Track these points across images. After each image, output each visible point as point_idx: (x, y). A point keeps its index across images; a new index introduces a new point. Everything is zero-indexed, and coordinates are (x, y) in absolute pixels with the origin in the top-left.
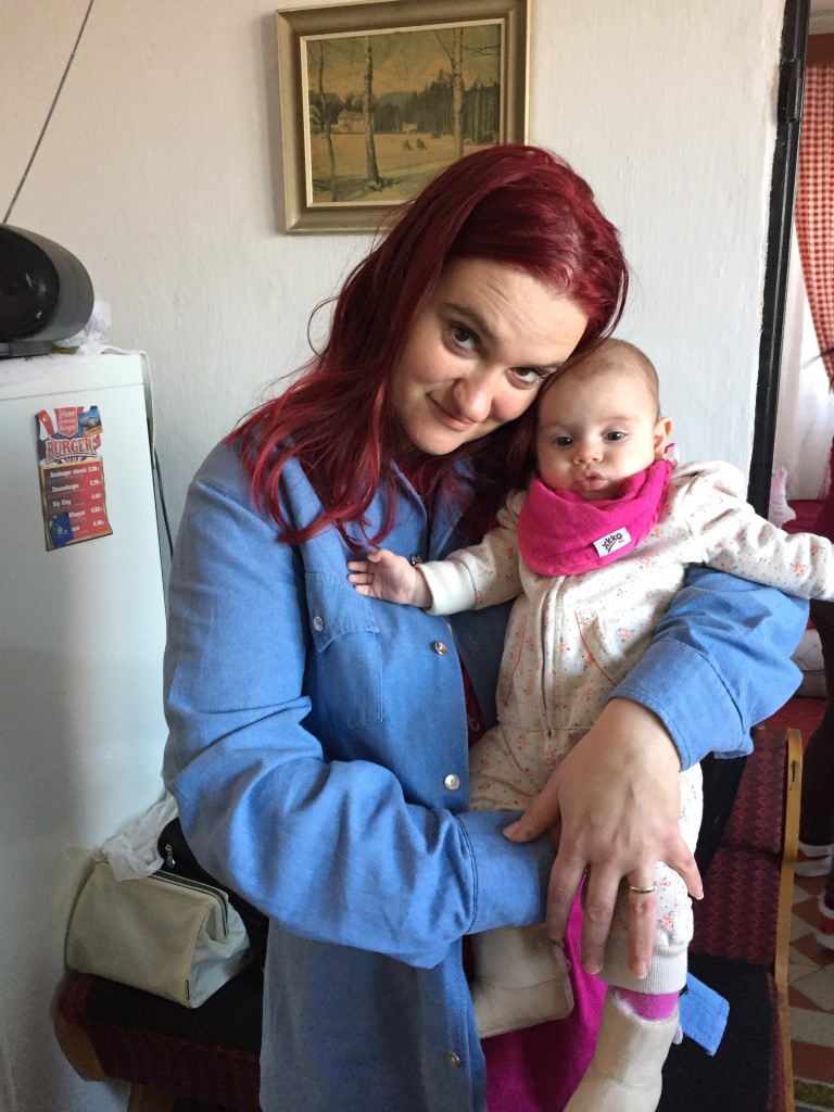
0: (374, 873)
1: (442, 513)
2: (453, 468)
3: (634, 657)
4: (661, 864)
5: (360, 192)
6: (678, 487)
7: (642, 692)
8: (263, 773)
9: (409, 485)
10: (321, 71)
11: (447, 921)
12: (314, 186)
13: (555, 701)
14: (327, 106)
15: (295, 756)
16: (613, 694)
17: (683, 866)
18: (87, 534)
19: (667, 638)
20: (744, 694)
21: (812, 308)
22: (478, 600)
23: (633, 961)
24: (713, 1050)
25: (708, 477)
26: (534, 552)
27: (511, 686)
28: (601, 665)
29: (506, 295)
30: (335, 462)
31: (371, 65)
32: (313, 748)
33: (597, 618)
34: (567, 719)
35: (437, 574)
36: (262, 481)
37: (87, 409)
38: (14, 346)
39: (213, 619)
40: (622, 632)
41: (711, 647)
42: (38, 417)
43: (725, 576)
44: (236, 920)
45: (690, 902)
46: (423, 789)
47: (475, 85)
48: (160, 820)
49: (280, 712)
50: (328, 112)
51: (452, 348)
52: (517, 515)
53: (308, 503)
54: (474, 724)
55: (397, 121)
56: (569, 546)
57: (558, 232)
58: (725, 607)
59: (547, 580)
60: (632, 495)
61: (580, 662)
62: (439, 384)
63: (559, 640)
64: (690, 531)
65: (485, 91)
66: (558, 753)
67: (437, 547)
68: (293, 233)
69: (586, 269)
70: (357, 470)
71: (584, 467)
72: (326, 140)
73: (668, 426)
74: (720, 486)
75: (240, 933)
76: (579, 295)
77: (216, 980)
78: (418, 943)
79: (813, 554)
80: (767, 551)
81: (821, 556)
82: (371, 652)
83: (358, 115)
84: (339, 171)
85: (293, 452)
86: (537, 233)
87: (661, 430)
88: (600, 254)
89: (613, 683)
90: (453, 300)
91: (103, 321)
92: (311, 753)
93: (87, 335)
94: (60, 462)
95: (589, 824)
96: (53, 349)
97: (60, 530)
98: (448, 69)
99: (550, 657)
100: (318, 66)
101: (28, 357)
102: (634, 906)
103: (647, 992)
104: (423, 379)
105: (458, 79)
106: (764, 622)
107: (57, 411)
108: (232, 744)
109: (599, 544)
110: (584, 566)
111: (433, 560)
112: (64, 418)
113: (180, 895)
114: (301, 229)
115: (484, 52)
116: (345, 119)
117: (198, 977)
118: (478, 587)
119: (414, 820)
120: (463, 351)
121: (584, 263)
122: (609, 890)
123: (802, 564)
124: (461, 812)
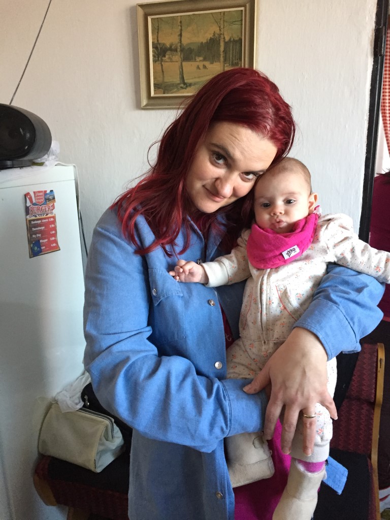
0: (183, 408)
1: (212, 240)
2: (216, 219)
3: (305, 307)
4: (319, 404)
5: (176, 89)
6: (321, 226)
7: (309, 324)
8: (130, 362)
9: (196, 227)
10: (158, 32)
11: (217, 431)
12: (155, 87)
13: (267, 328)
14: (161, 48)
15: (145, 354)
16: (295, 325)
17: (328, 405)
18: (48, 250)
19: (320, 298)
20: (356, 324)
22: (229, 280)
23: (305, 448)
24: (340, 492)
25: (335, 221)
26: (254, 258)
27: (246, 320)
28: (289, 311)
29: (239, 139)
30: (160, 217)
31: (181, 30)
32: (153, 351)
33: (286, 288)
34: (273, 336)
35: (211, 268)
36: (127, 226)
37: (48, 192)
38: (15, 162)
40: (298, 295)
41: (341, 302)
42: (26, 196)
43: (345, 268)
44: (117, 432)
45: (331, 421)
46: (205, 369)
47: (230, 39)
48: (82, 384)
49: (138, 334)
50: (161, 52)
51: (214, 164)
52: (246, 241)
53: (149, 236)
54: (229, 338)
55: (193, 56)
56: (271, 255)
57: (263, 108)
58: (346, 283)
59: (262, 271)
60: (299, 230)
61: (279, 310)
62: (209, 181)
63: (268, 299)
64: (328, 247)
65: (235, 42)
66: (269, 351)
67: (210, 255)
68: (144, 108)
69: (276, 126)
70: (171, 221)
71: (276, 217)
72: (160, 65)
73: (316, 197)
74: (341, 225)
75: (120, 437)
76: (273, 138)
77: (108, 459)
78: (204, 440)
79: (386, 263)
80: (365, 258)
82: (179, 305)
83: (175, 53)
84: (166, 80)
85: (140, 212)
86: (253, 109)
87: (312, 199)
88: (283, 118)
89: (295, 320)
90: (215, 141)
91: (56, 151)
92: (152, 353)
93: (48, 157)
94: (36, 217)
95: (285, 386)
96: (33, 163)
97: (36, 248)
98: (218, 31)
99: (264, 307)
100: (156, 30)
101: (21, 167)
102: (306, 424)
103: (311, 462)
104: (202, 178)
105: (222, 36)
106: (365, 290)
107: (34, 193)
108: (115, 349)
109: (285, 254)
110: (278, 264)
111: (208, 261)
112: (38, 196)
113: (92, 420)
114: (148, 107)
115: (234, 23)
116: (169, 55)
117: (100, 458)
118: (230, 274)
119: (201, 384)
120: (219, 166)
121: (275, 123)
122: (294, 417)
123: (380, 267)
124: (223, 379)
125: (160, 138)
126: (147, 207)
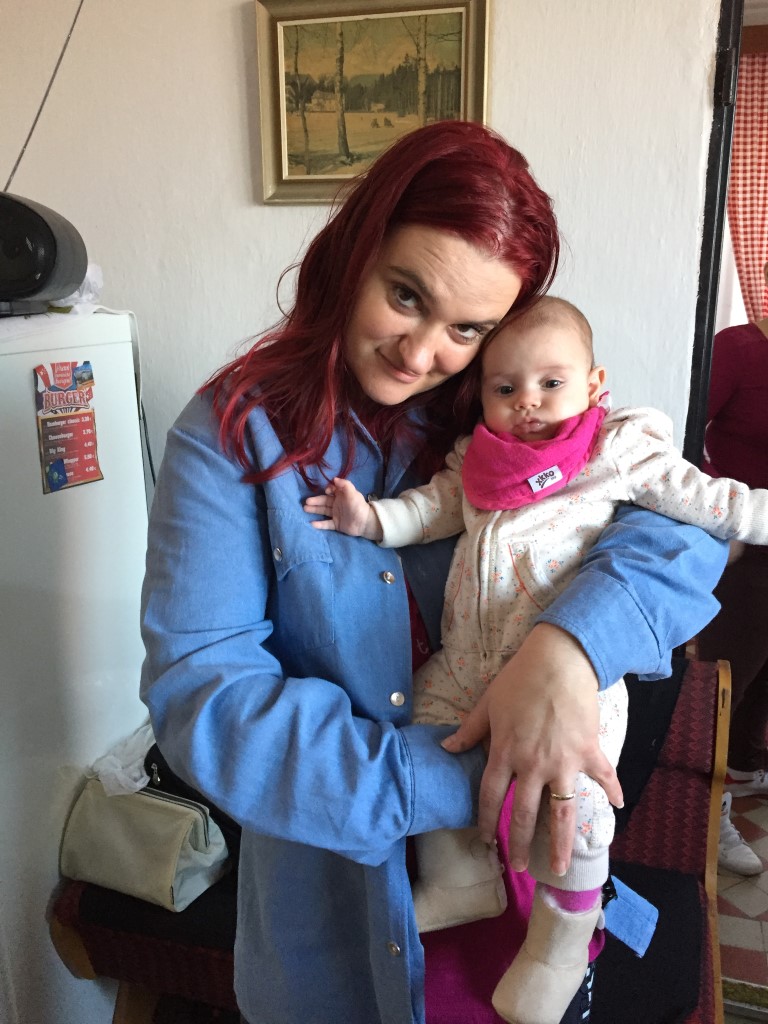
0: (320, 778)
1: (395, 457)
3: (562, 586)
4: (583, 775)
5: (331, 166)
6: (609, 430)
7: (564, 618)
8: (223, 687)
9: (365, 431)
10: (296, 54)
11: (386, 822)
12: (289, 160)
13: (489, 623)
14: (302, 85)
15: (254, 672)
16: (538, 620)
17: (602, 777)
18: (79, 479)
19: (591, 569)
20: (660, 621)
21: (741, 278)
22: (425, 531)
23: (554, 859)
24: (641, 952)
25: (636, 421)
26: (476, 489)
27: (453, 613)
28: (531, 592)
29: (441, 256)
30: (298, 412)
31: (342, 49)
32: (272, 667)
33: (529, 550)
34: (500, 642)
35: (388, 509)
36: (230, 426)
37: (80, 364)
38: (15, 305)
39: (184, 549)
40: (552, 563)
41: (632, 578)
42: (36, 371)
43: (650, 514)
44: (216, 833)
45: (611, 809)
46: (370, 703)
47: (438, 69)
48: (146, 742)
49: (241, 633)
50: (303, 92)
51: (397, 307)
52: (463, 457)
53: (270, 447)
54: (424, 647)
55: (366, 101)
56: (505, 482)
57: (489, 200)
58: (646, 540)
59: (485, 515)
60: (564, 435)
61: (512, 590)
62: (387, 340)
63: (493, 570)
64: (618, 471)
65: (446, 73)
66: (492, 672)
68: (270, 203)
69: (517, 234)
70: (316, 419)
71: (524, 413)
72: (301, 117)
73: (601, 375)
74: (647, 430)
75: (220, 844)
76: (511, 256)
77: (197, 886)
78: (359, 840)
79: (731, 499)
80: (690, 492)
81: (738, 501)
82: (324, 579)
83: (330, 95)
84: (312, 147)
86: (470, 200)
87: (595, 378)
88: (530, 219)
89: (541, 609)
90: (396, 262)
91: (95, 283)
92: (268, 671)
93: (81, 296)
94: (56, 413)
96: (51, 308)
97: (56, 475)
98: (413, 53)
99: (485, 585)
100: (294, 50)
101: (27, 315)
102: (555, 811)
103: (568, 889)
104: (372, 336)
105: (422, 63)
106: (682, 555)
107: (53, 366)
108: (197, 661)
109: (533, 481)
110: (519, 502)
111: (386, 497)
112: (59, 372)
113: (165, 809)
114: (277, 200)
115: (445, 37)
116: (318, 98)
117: (182, 883)
118: (425, 522)
119: (359, 731)
120: (406, 310)
121: (514, 228)
122: (533, 796)
123: (720, 507)
124: (404, 725)
125: (300, 258)
126: (273, 392)
